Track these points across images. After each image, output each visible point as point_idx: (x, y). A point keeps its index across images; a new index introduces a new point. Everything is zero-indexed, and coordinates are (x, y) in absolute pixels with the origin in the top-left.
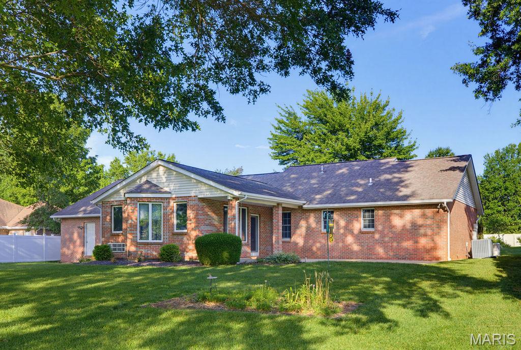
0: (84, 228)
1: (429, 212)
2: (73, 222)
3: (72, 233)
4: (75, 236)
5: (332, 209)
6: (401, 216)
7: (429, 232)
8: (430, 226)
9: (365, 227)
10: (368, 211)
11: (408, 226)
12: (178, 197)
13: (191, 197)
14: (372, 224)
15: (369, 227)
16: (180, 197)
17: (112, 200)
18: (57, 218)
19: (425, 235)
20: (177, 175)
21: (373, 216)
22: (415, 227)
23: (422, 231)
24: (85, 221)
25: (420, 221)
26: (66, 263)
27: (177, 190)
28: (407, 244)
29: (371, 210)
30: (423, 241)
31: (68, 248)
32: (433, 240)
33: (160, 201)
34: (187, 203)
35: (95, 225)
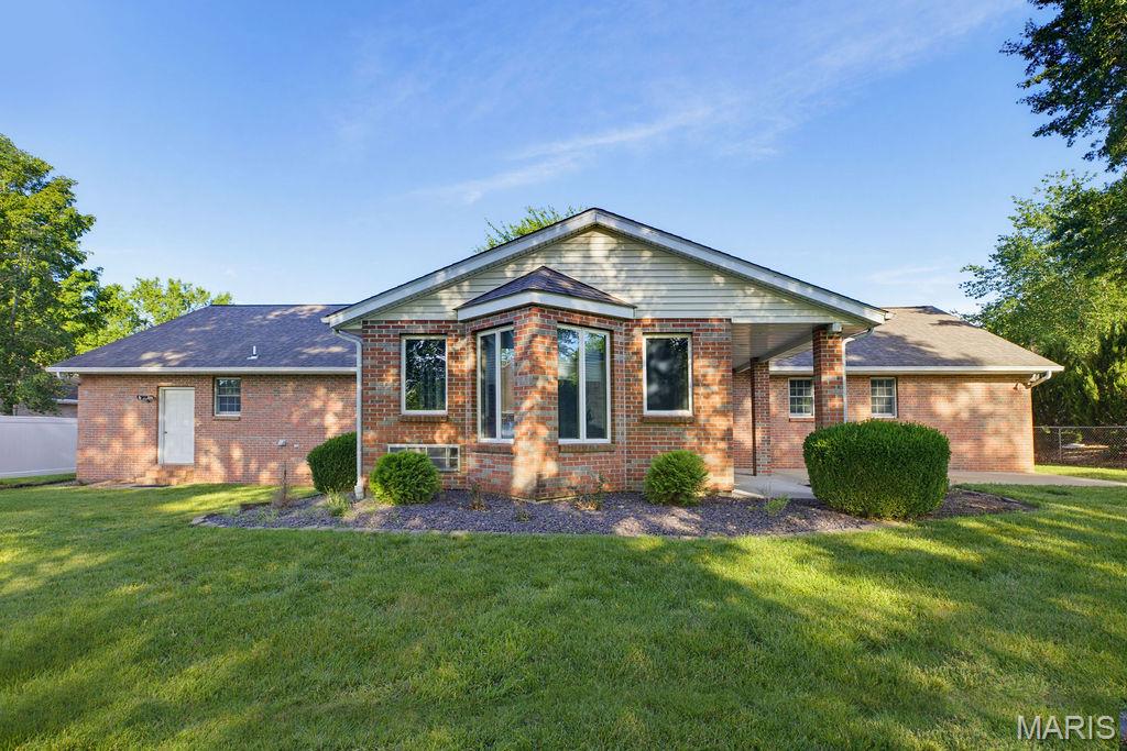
0: (157, 399)
1: (1000, 388)
2: (120, 386)
4: (130, 421)
7: (1003, 426)
8: (1004, 417)
10: (881, 382)
11: (965, 415)
12: (661, 320)
13: (706, 320)
16: (668, 320)
17: (406, 317)
18: (71, 374)
19: (997, 432)
20: (655, 260)
22: (977, 417)
23: (991, 425)
24: (163, 384)
25: (986, 408)
26: (99, 486)
27: (655, 300)
29: (890, 381)
30: (993, 444)
31: (105, 448)
32: (1010, 441)
33: (607, 326)
34: (689, 337)
35: (193, 392)
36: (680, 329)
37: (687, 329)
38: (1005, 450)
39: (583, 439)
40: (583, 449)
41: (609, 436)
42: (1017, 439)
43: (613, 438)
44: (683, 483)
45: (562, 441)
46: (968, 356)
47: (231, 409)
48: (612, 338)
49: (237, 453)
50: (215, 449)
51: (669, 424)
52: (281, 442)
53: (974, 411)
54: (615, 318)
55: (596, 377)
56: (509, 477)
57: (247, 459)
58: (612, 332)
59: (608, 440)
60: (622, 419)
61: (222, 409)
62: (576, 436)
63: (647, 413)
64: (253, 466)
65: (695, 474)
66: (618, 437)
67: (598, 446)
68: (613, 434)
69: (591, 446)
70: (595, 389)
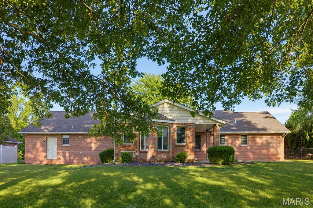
0: (46, 141)
1: (275, 137)
2: (36, 137)
3: (36, 144)
4: (38, 145)
5: (224, 134)
6: (261, 138)
7: (275, 146)
8: (275, 143)
9: (242, 144)
10: (244, 136)
11: (265, 143)
14: (245, 142)
15: (244, 144)
16: (181, 123)
18: (24, 134)
19: (273, 147)
21: (246, 139)
22: (268, 143)
23: (271, 145)
24: (48, 136)
25: (270, 141)
27: (178, 119)
28: (264, 151)
29: (245, 136)
30: (272, 151)
31: (32, 153)
32: (277, 150)
33: (168, 125)
34: (186, 127)
35: (56, 139)
36: (183, 125)
37: (185, 125)
38: (275, 152)
39: (163, 150)
40: (162, 152)
41: (168, 149)
42: (278, 149)
43: (169, 150)
44: (182, 158)
45: (158, 150)
46: (264, 127)
47: (66, 144)
48: (169, 128)
49: (67, 155)
50: (62, 153)
51: (181, 146)
52: (81, 153)
53: (267, 142)
54: (170, 123)
55: (166, 136)
56: (147, 157)
57: (70, 156)
58: (169, 126)
59: (168, 150)
60: (171, 145)
61: (64, 144)
62: (161, 149)
63: (176, 144)
64: (72, 158)
65: (185, 157)
66: (170, 149)
67: (166, 151)
68: (169, 149)
69: (164, 151)
70: (165, 139)
